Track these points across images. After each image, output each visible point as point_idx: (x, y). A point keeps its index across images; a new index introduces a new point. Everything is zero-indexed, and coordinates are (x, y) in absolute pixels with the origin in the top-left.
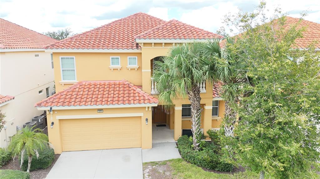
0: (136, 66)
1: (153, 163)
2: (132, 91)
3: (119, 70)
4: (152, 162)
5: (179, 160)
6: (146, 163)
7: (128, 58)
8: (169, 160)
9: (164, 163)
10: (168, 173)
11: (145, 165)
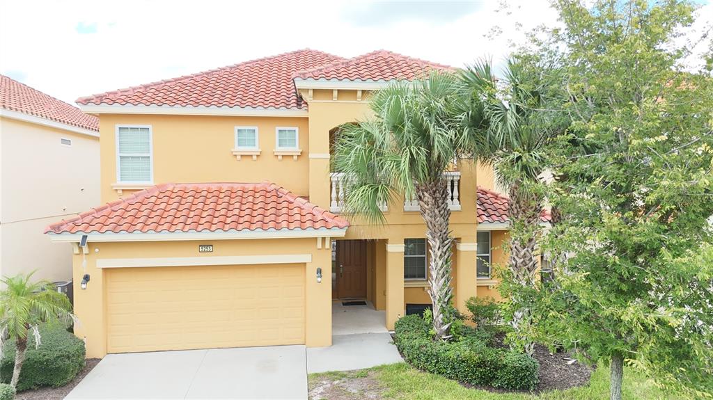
0: (295, 149)
1: (334, 375)
2: (285, 204)
3: (255, 157)
4: (330, 373)
5: (399, 367)
6: (317, 375)
7: (277, 132)
8: (373, 368)
9: (363, 374)
10: (372, 395)
11: (315, 379)
